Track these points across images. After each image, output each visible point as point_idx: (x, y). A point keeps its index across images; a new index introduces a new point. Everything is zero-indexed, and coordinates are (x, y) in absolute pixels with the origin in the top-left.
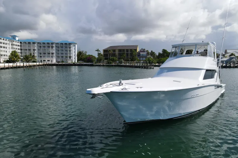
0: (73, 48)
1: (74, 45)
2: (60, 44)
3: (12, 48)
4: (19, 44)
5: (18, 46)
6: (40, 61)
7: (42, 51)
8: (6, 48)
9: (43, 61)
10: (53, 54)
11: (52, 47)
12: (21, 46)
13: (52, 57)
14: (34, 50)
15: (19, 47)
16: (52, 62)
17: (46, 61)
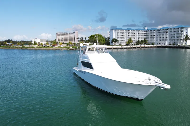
0: (185, 31)
1: (187, 28)
2: (173, 29)
3: (139, 35)
4: (145, 32)
5: (144, 33)
6: (157, 44)
7: (159, 36)
8: (134, 36)
9: (159, 43)
10: (167, 37)
11: (167, 32)
12: (146, 33)
13: (166, 40)
14: (154, 35)
15: (145, 35)
16: (165, 44)
17: (161, 43)
